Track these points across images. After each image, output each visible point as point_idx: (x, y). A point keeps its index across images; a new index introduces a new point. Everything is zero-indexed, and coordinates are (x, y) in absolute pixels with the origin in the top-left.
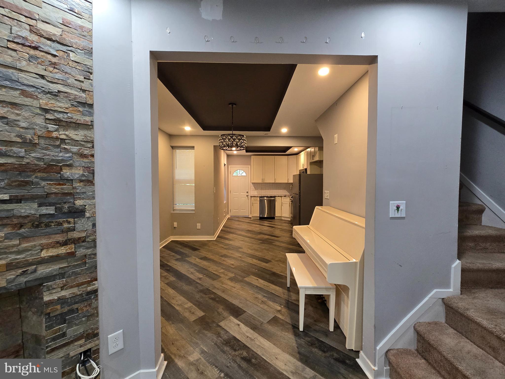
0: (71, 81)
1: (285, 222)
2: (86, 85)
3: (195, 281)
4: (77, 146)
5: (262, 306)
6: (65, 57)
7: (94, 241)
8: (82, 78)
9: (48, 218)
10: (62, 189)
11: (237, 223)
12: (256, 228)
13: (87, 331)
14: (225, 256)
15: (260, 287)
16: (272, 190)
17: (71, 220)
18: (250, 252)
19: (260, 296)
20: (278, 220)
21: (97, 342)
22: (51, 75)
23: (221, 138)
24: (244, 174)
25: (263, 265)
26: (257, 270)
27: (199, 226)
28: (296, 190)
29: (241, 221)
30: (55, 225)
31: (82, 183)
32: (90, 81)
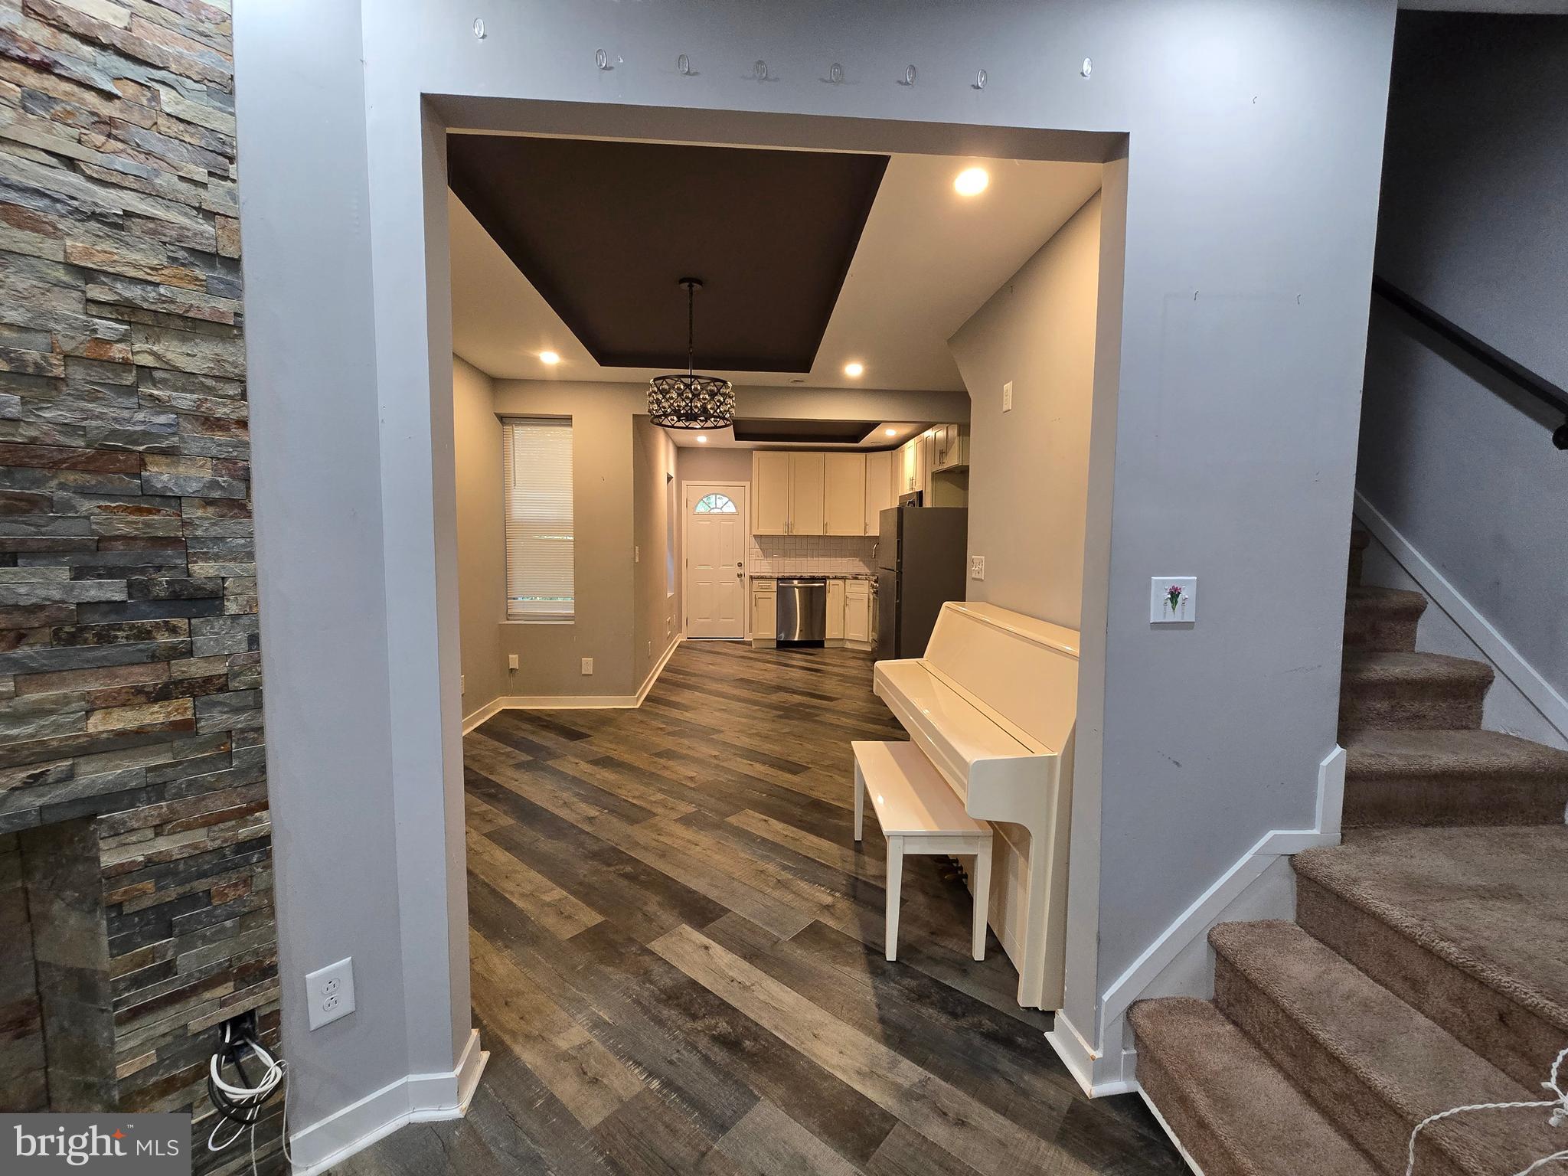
0: (166, 180)
1: (854, 655)
2: (214, 196)
3: (573, 826)
4: (192, 392)
5: (777, 894)
6: (145, 102)
7: (256, 689)
8: (200, 174)
9: (105, 614)
10: (147, 525)
11: (708, 658)
12: (767, 672)
13: (239, 958)
14: (669, 754)
15: (772, 843)
16: (817, 559)
17: (182, 623)
18: (745, 741)
19: (771, 868)
20: (833, 651)
21: (272, 992)
22: (99, 158)
23: (656, 389)
24: (730, 508)
25: (786, 779)
26: (764, 795)
27: (588, 665)
28: (890, 558)
29: (718, 653)
30: (127, 638)
31: (211, 509)
32: (229, 184)
